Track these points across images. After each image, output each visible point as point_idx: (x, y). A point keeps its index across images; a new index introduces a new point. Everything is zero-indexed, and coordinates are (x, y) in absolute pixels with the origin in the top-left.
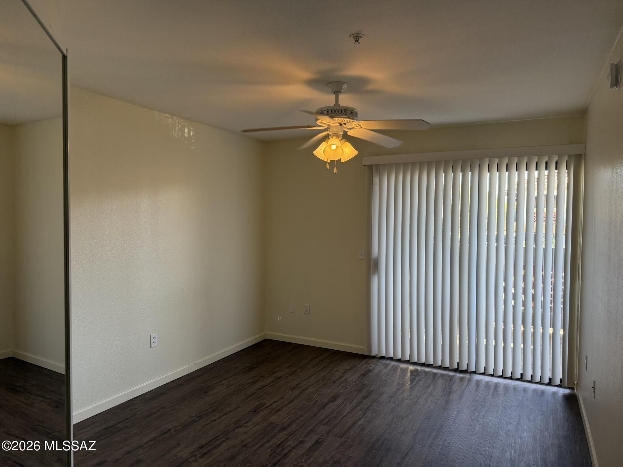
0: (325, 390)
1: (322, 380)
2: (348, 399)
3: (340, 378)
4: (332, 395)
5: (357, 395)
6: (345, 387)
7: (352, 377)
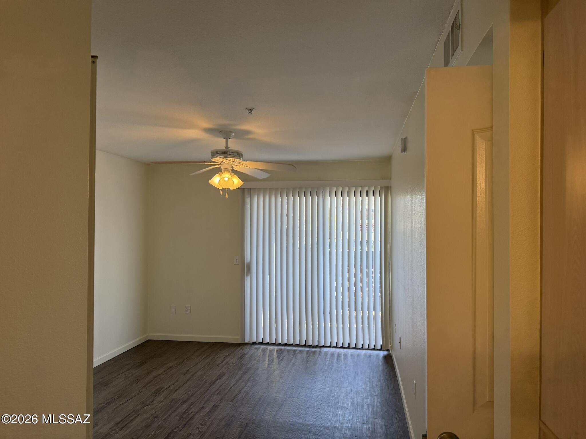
0: (212, 372)
1: (208, 365)
2: (231, 375)
3: (222, 362)
4: (218, 374)
5: (238, 372)
6: (227, 368)
7: (232, 360)
